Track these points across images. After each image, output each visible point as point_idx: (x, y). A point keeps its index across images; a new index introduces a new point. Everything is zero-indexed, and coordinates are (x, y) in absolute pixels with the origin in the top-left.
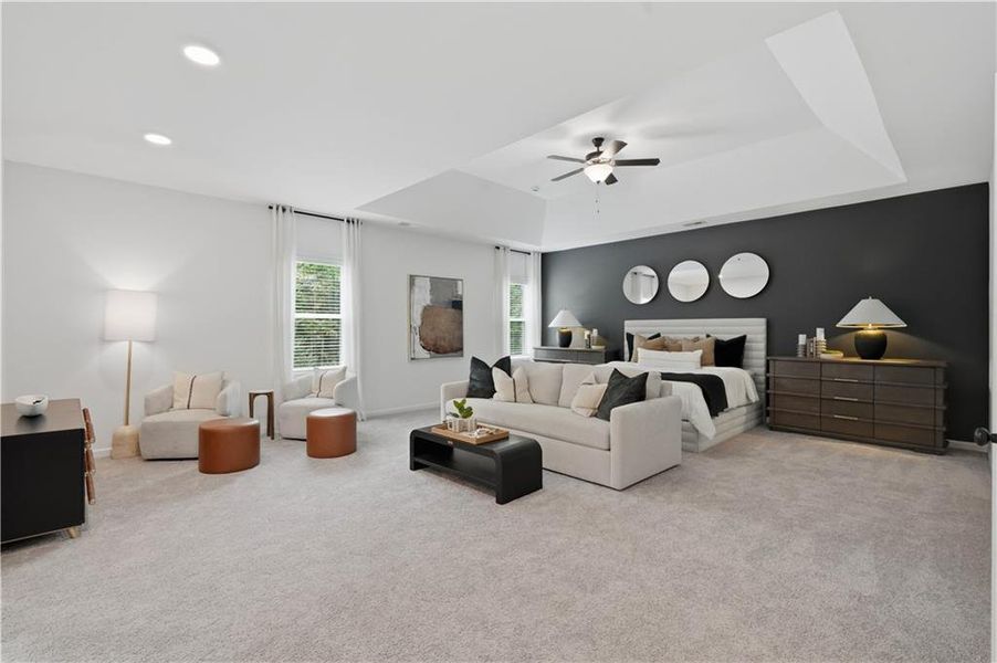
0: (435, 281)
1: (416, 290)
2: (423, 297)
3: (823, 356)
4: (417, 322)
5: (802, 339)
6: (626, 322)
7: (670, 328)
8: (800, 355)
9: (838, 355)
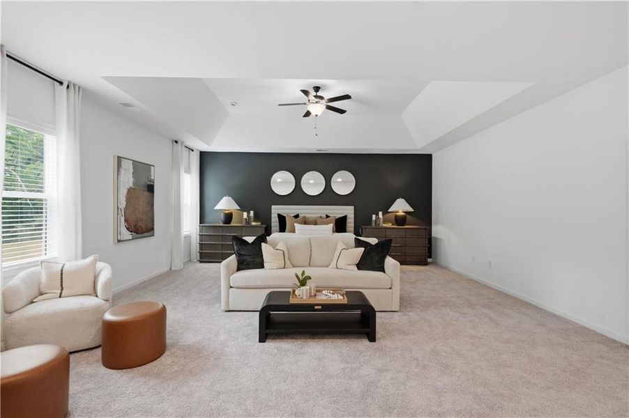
0: (136, 164)
1: (122, 171)
2: (128, 180)
3: (384, 225)
4: (123, 204)
5: (374, 216)
6: (273, 207)
7: (304, 210)
8: (373, 224)
9: (389, 225)
